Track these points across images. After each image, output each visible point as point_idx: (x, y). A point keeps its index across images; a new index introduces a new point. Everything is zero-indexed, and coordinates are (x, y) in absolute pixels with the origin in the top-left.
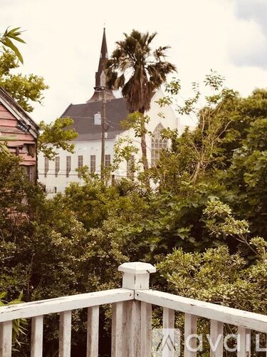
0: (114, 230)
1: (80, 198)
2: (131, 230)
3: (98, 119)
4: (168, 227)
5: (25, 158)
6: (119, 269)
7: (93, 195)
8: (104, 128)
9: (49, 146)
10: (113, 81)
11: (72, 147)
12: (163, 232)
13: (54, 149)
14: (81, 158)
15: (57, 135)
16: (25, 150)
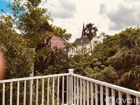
0: (81, 64)
1: (77, 57)
2: (85, 64)
3: (82, 41)
4: (92, 63)
5: (65, 50)
6: (68, 70)
7: (79, 57)
8: (83, 43)
9: (72, 47)
10: (85, 33)
11: (77, 47)
12: (91, 64)
13: (74, 48)
14: (79, 49)
15: (74, 45)
16: (65, 48)
